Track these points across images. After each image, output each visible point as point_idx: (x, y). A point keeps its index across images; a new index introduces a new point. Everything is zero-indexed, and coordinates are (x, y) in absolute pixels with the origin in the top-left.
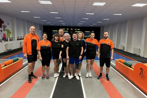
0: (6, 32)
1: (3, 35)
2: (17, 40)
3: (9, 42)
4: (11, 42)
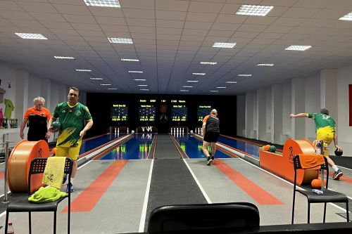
0: (3, 106)
3: (9, 130)
4: (13, 130)
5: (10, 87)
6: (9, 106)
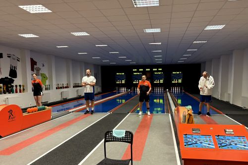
2: (57, 88)
3: (44, 92)
4: (47, 92)
5: (43, 66)
6: (44, 77)
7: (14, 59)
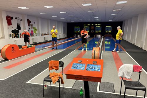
0: (33, 30)
1: (31, 32)
2: (42, 35)
3: (35, 37)
4: (36, 37)
6: (35, 29)
7: (19, 20)
